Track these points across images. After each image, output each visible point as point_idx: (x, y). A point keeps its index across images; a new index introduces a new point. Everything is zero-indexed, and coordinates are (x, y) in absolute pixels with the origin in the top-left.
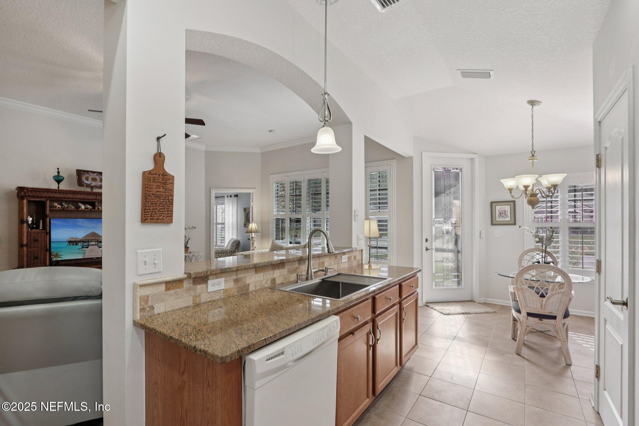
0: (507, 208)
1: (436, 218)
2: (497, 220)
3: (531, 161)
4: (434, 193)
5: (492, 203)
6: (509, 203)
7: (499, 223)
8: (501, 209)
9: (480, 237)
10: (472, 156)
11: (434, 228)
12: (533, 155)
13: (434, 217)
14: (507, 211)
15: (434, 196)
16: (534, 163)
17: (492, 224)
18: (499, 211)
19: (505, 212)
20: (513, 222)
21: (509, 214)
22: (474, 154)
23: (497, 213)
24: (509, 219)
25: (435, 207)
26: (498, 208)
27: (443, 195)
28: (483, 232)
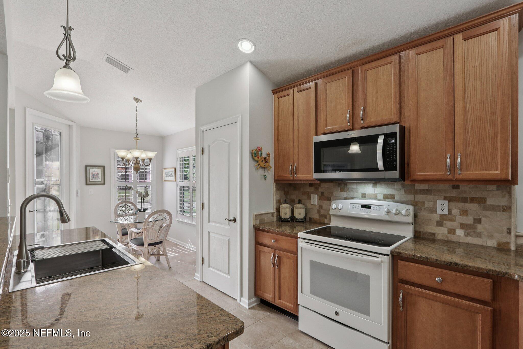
0: (99, 171)
1: (37, 179)
2: (91, 180)
3: (136, 140)
4: (35, 153)
5: (86, 166)
6: (100, 168)
7: (91, 183)
8: (95, 172)
9: (77, 195)
10: (70, 123)
11: (35, 188)
12: (137, 136)
13: (35, 178)
14: (99, 174)
15: (35, 156)
16: (138, 142)
17: (87, 184)
18: (92, 173)
19: (97, 174)
20: (103, 182)
21: (100, 176)
22: (73, 122)
23: (91, 175)
24: (99, 180)
25: (37, 167)
26: (92, 171)
27: (45, 155)
28: (79, 191)
